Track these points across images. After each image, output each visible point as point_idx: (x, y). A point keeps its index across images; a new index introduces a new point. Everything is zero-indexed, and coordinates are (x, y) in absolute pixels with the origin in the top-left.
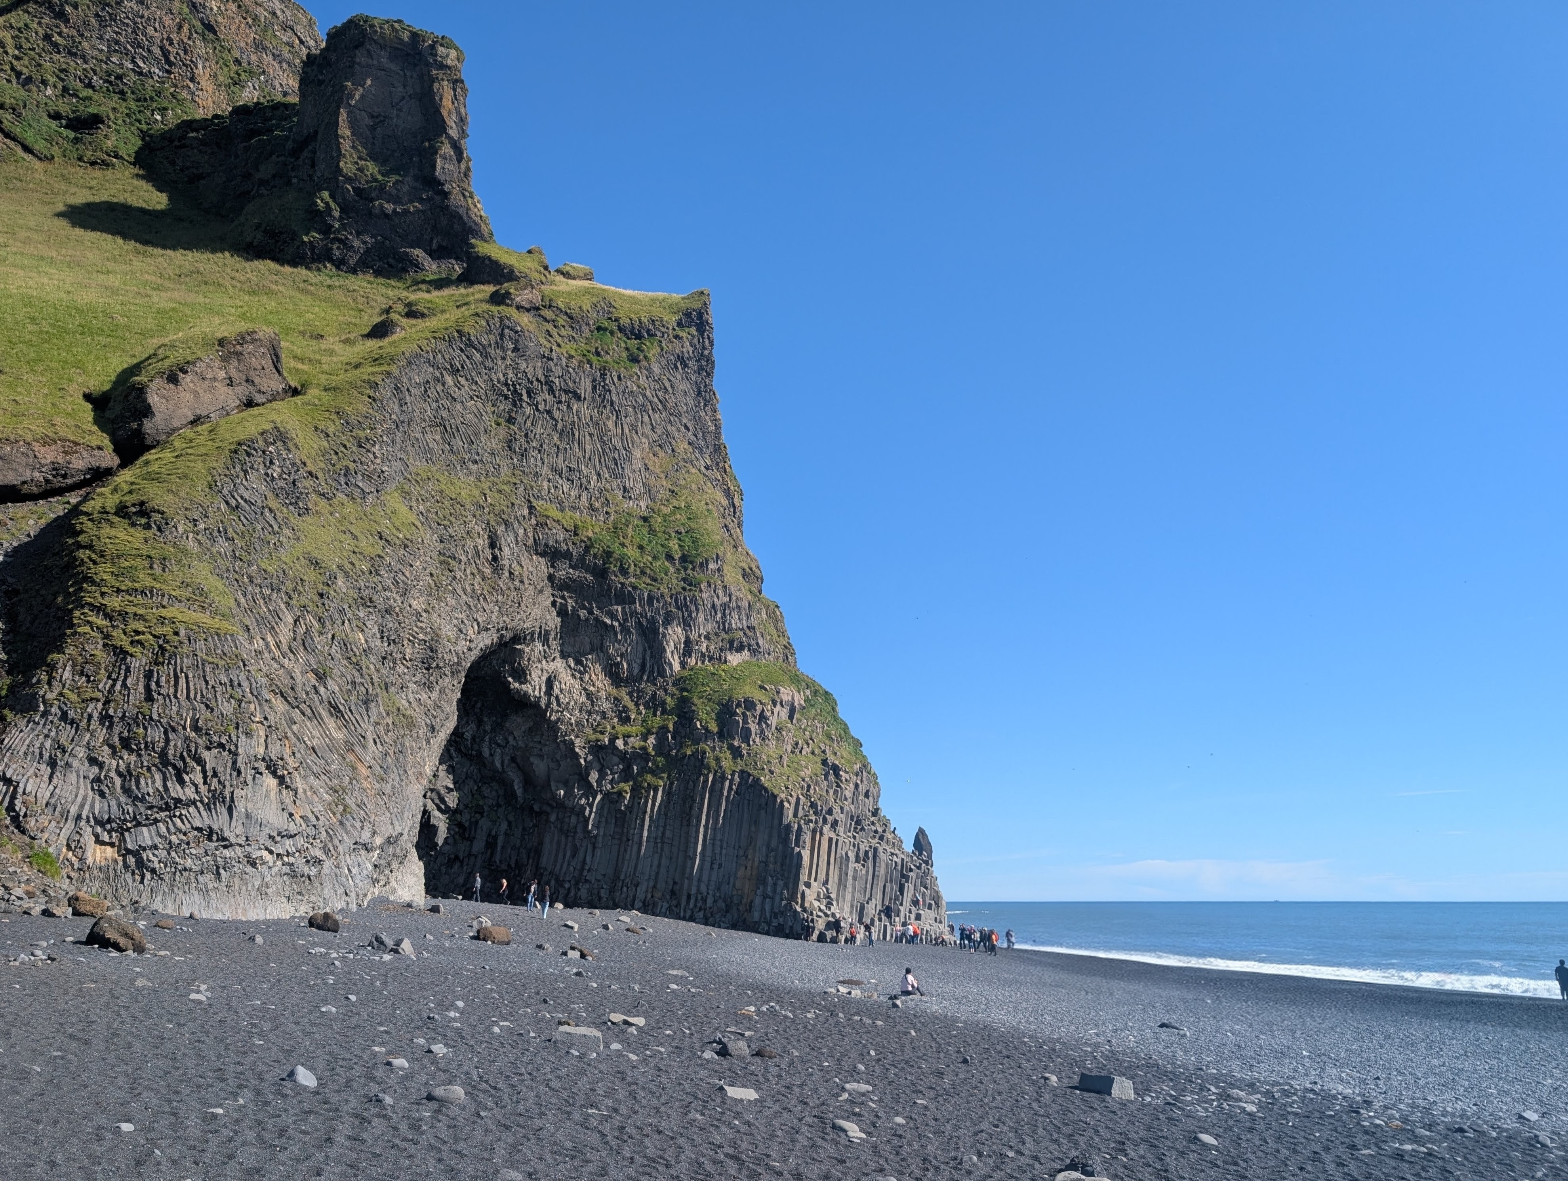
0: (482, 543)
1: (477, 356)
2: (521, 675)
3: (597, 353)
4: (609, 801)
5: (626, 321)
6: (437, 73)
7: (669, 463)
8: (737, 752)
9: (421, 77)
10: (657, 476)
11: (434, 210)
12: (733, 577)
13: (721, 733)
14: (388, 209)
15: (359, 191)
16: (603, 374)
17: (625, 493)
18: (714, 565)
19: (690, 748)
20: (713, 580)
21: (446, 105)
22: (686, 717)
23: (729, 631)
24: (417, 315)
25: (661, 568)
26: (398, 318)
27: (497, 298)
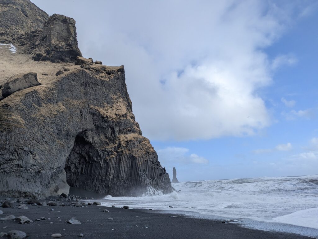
0: (79, 112)
2: (87, 137)
3: (102, 77)
4: (105, 161)
5: (107, 71)
6: (70, 25)
7: (116, 97)
8: (129, 150)
9: (67, 25)
10: (113, 99)
11: (70, 50)
12: (129, 118)
13: (126, 147)
14: (61, 50)
15: (55, 47)
16: (103, 81)
17: (108, 103)
18: (125, 116)
19: (120, 150)
20: (125, 118)
21: (72, 31)
22: (120, 144)
23: (128, 128)
24: (66, 70)
25: (114, 117)
26: (63, 71)
27: (82, 67)
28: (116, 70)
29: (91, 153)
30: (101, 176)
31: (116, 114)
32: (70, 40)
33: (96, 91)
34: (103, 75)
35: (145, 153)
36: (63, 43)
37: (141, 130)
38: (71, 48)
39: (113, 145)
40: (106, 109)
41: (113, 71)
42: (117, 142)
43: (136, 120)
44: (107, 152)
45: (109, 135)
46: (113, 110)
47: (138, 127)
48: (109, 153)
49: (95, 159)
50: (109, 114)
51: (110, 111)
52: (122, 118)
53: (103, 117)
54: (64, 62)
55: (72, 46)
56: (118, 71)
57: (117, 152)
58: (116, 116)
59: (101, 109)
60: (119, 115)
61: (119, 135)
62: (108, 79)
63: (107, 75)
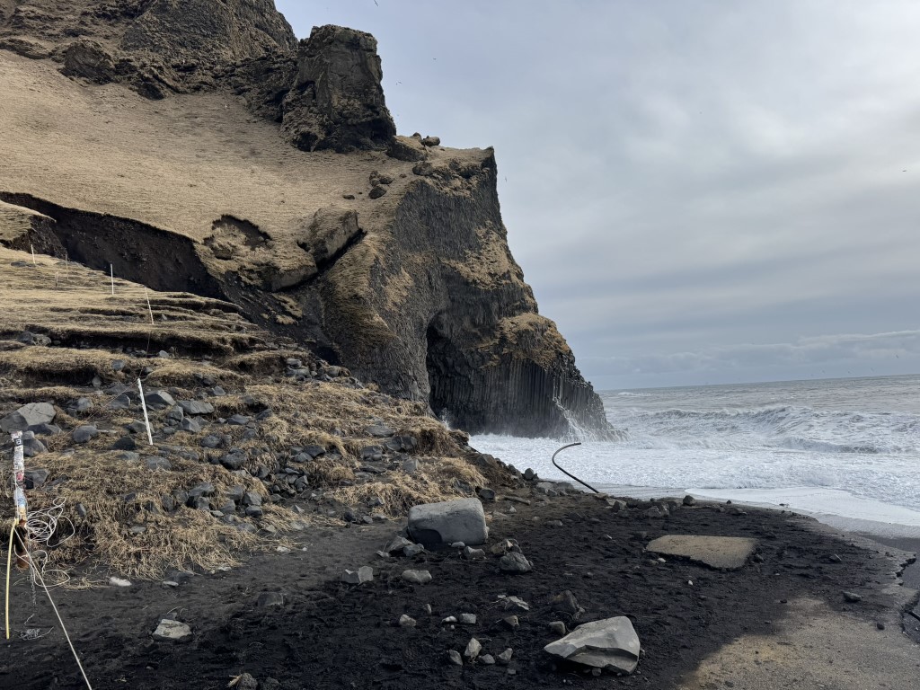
1: (415, 202)
2: (441, 327)
3: (455, 189)
4: (477, 372)
5: (463, 170)
6: (368, 54)
7: (484, 230)
8: (525, 351)
9: (360, 55)
10: (480, 238)
11: (374, 121)
12: (514, 278)
13: (517, 344)
14: (355, 122)
15: (340, 114)
16: (459, 197)
17: (470, 248)
18: (506, 275)
19: (506, 351)
20: (508, 281)
21: (374, 69)
22: (503, 339)
23: (516, 302)
24: (386, 181)
25: (488, 279)
26: (380, 185)
27: (416, 171)
28: (479, 164)
29: (450, 357)
30: (472, 402)
31: (490, 274)
32: (372, 93)
33: (448, 226)
34: (457, 183)
35: (554, 355)
36: (357, 104)
37: (538, 300)
38: (375, 115)
39: (490, 340)
40: (471, 262)
41: (473, 167)
42: (498, 334)
43: (527, 280)
44: (481, 355)
45: (479, 319)
46: (482, 264)
47: (531, 296)
48: (483, 359)
49: (458, 369)
50: (477, 275)
51: (477, 267)
52: (504, 282)
53: (467, 283)
54: (363, 149)
55: (378, 109)
56: (483, 166)
57: (501, 356)
58: (490, 279)
59: (460, 266)
60: (496, 274)
61: (500, 318)
62: (468, 192)
63: (464, 180)
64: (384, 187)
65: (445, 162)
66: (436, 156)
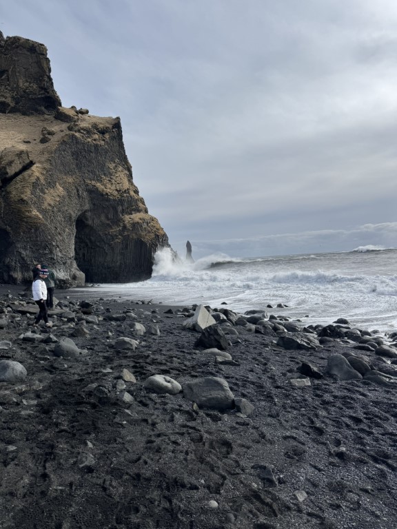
0: (75, 191)
1: (68, 146)
2: (87, 219)
3: (95, 140)
4: (110, 245)
5: (100, 129)
6: (41, 56)
7: (114, 165)
8: (136, 234)
9: (36, 56)
10: (111, 169)
11: (46, 97)
12: (132, 193)
13: (132, 230)
14: (34, 97)
15: (24, 92)
16: (97, 145)
17: (105, 174)
18: (127, 191)
19: (126, 233)
20: (127, 194)
21: (45, 65)
22: (125, 227)
23: (133, 206)
24: (51, 133)
25: (115, 193)
26: (47, 136)
27: (70, 129)
28: (111, 126)
29: (93, 237)
31: (117, 190)
32: (45, 81)
33: (90, 161)
34: (96, 136)
35: (154, 236)
36: (35, 86)
37: (147, 206)
38: (47, 94)
39: (117, 227)
40: (105, 183)
41: (107, 128)
42: (122, 224)
43: (141, 195)
44: (111, 236)
45: (110, 216)
46: (112, 184)
47: (143, 203)
48: (113, 238)
49: (98, 244)
50: (109, 190)
51: (109, 186)
52: (125, 195)
53: (102, 195)
54: (39, 114)
55: (49, 91)
56: (113, 128)
57: (123, 236)
58: (116, 193)
59: (98, 185)
60: (120, 191)
61: (123, 215)
62: (103, 142)
63: (101, 135)
64: (50, 137)
65: (89, 124)
66: (84, 120)
